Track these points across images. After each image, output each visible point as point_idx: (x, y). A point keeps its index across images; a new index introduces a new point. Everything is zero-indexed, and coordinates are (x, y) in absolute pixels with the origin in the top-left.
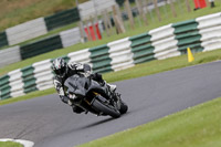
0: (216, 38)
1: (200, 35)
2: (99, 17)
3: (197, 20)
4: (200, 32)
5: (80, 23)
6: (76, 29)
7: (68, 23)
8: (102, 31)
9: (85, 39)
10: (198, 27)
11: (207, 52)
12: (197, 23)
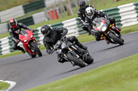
0: (130, 19)
1: (120, 17)
2: (57, 5)
3: (118, 7)
4: (120, 15)
5: (45, 9)
6: (43, 13)
7: (38, 9)
8: (59, 14)
9: (48, 19)
10: (119, 12)
11: (125, 27)
12: (118, 9)
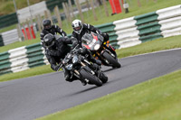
0: (129, 38)
1: (116, 36)
2: (34, 21)
3: (114, 23)
4: (117, 33)
5: (18, 25)
6: (15, 30)
7: (8, 25)
8: (36, 32)
9: (22, 38)
10: (115, 29)
11: (122, 49)
12: (114, 26)
